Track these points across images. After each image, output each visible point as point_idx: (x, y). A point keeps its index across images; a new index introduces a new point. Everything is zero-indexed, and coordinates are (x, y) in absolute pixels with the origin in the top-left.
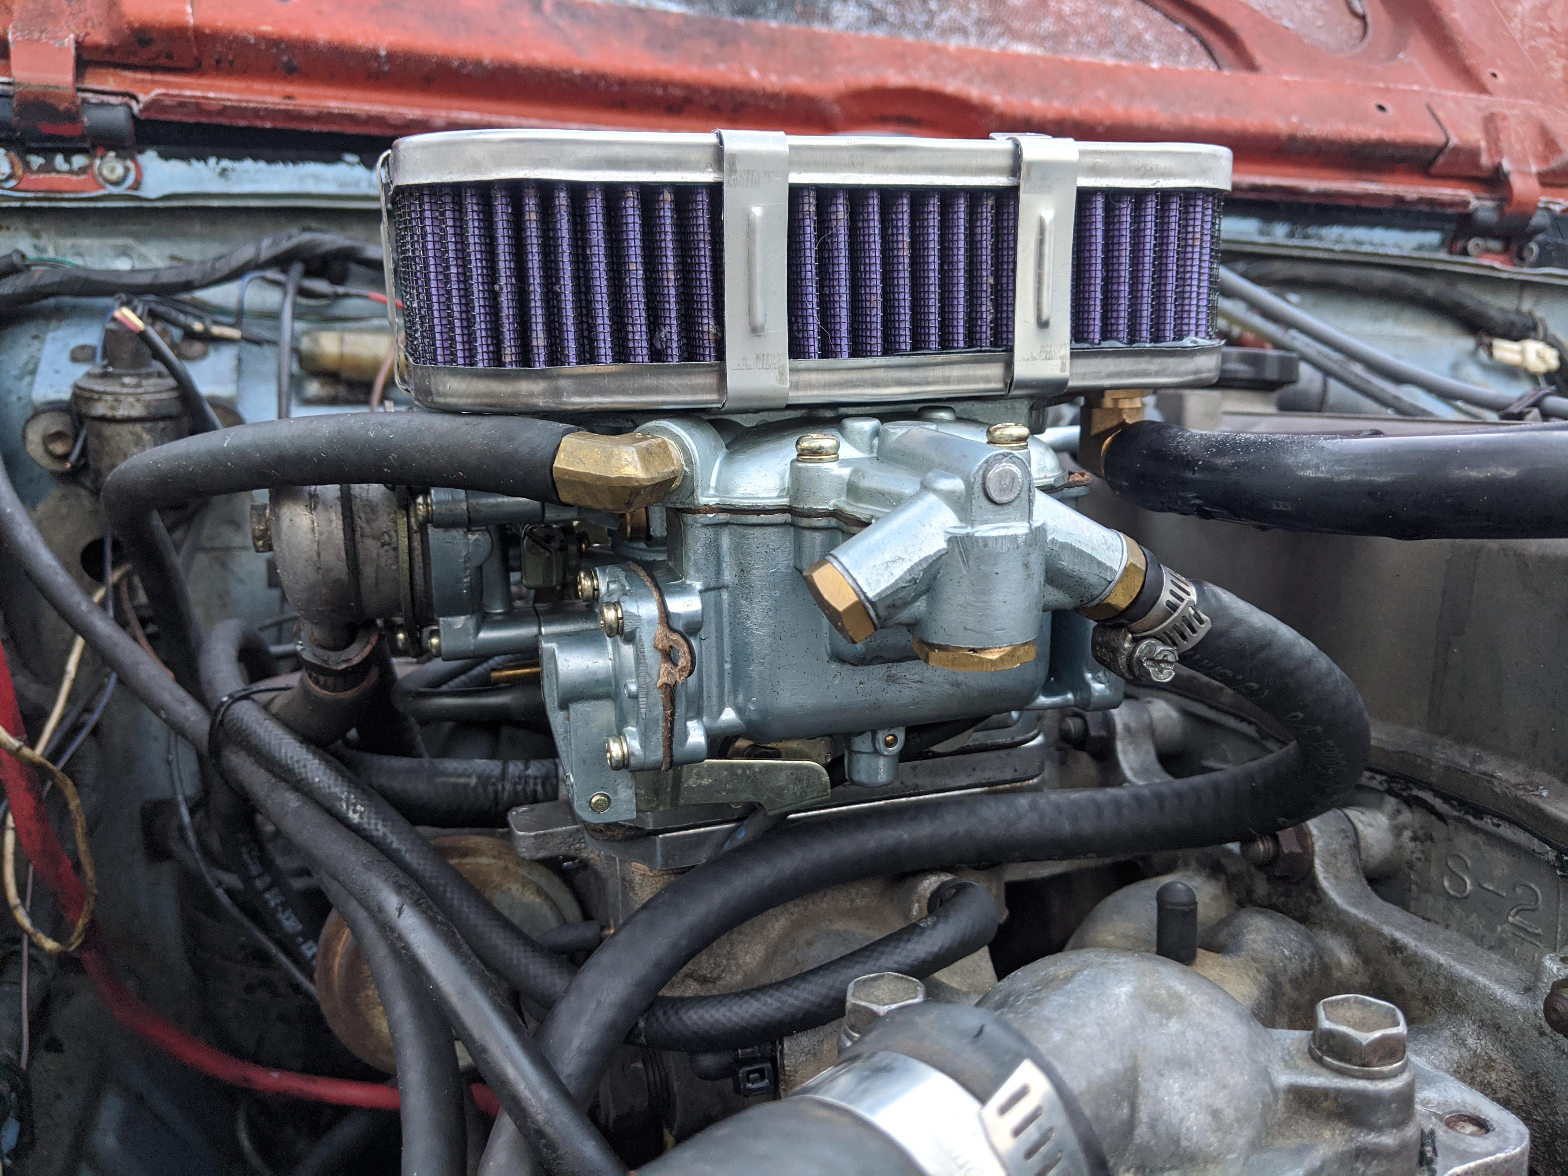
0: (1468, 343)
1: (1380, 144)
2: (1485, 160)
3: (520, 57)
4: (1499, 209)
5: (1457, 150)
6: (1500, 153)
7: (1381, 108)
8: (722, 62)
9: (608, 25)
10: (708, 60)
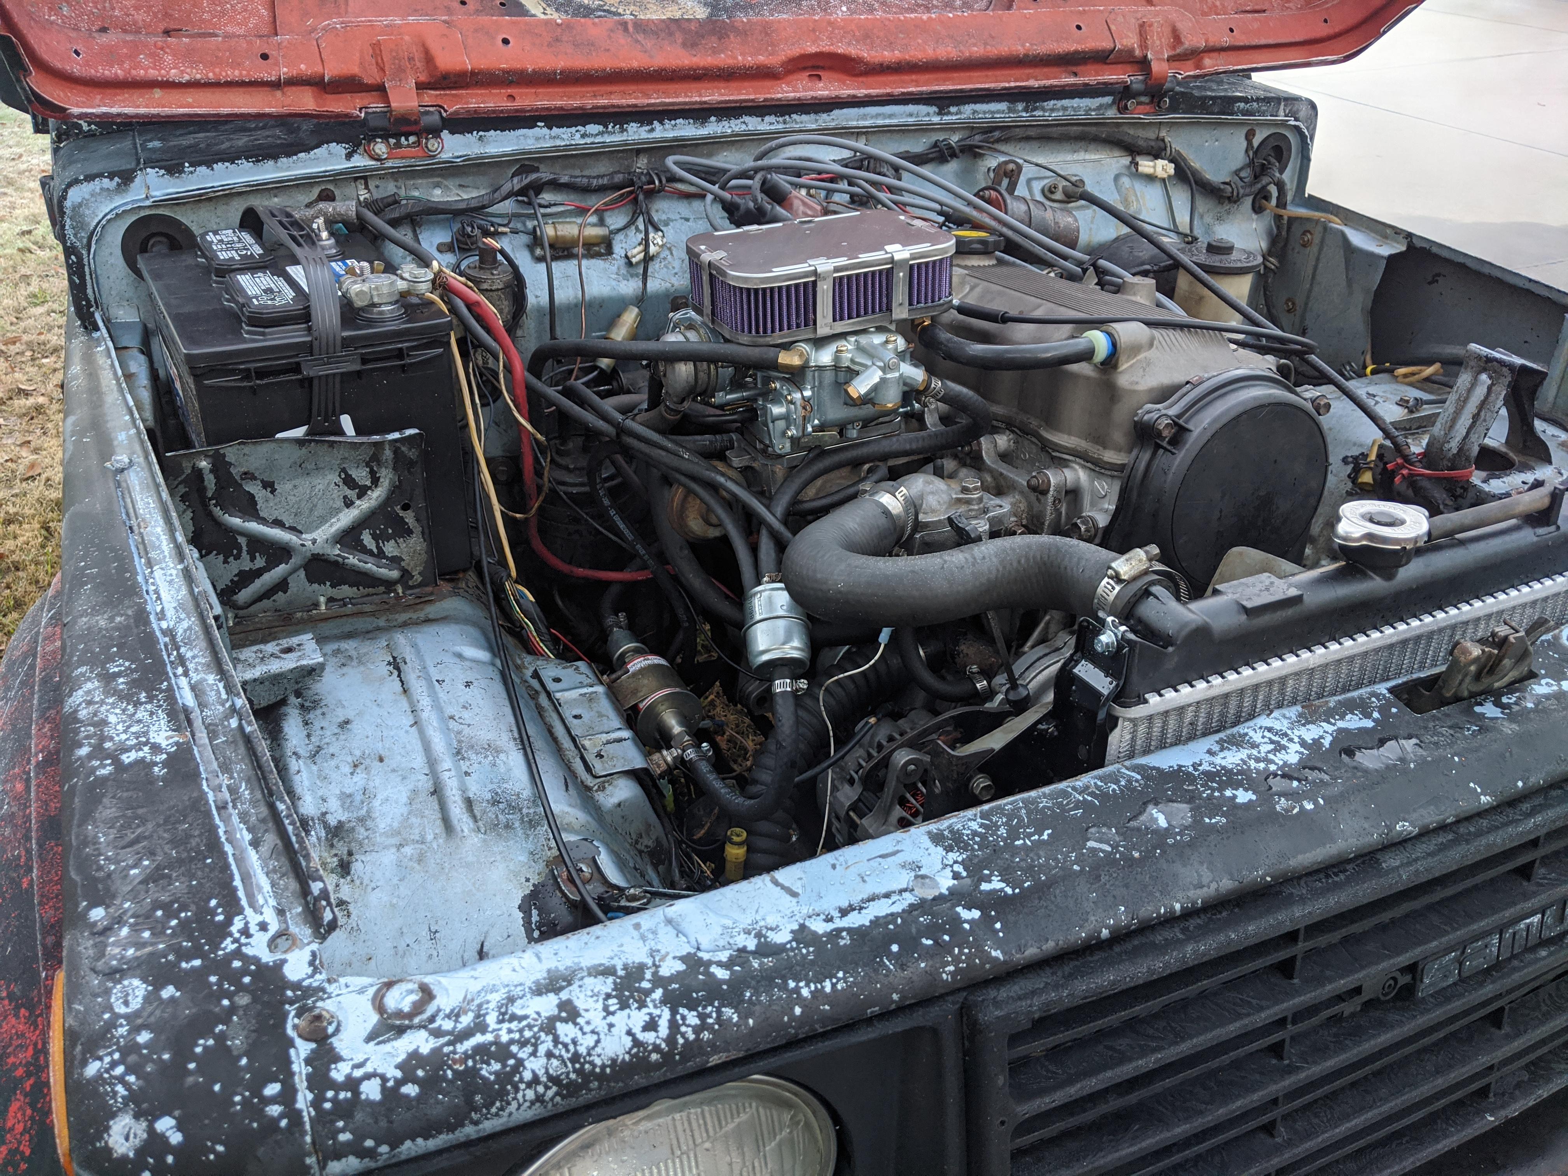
0: (1126, 160)
1: (1076, 52)
2: (1137, 53)
3: (624, 65)
4: (1145, 81)
5: (1120, 51)
6: (1147, 48)
7: (1079, 28)
8: (722, 51)
9: (663, 35)
10: (715, 51)
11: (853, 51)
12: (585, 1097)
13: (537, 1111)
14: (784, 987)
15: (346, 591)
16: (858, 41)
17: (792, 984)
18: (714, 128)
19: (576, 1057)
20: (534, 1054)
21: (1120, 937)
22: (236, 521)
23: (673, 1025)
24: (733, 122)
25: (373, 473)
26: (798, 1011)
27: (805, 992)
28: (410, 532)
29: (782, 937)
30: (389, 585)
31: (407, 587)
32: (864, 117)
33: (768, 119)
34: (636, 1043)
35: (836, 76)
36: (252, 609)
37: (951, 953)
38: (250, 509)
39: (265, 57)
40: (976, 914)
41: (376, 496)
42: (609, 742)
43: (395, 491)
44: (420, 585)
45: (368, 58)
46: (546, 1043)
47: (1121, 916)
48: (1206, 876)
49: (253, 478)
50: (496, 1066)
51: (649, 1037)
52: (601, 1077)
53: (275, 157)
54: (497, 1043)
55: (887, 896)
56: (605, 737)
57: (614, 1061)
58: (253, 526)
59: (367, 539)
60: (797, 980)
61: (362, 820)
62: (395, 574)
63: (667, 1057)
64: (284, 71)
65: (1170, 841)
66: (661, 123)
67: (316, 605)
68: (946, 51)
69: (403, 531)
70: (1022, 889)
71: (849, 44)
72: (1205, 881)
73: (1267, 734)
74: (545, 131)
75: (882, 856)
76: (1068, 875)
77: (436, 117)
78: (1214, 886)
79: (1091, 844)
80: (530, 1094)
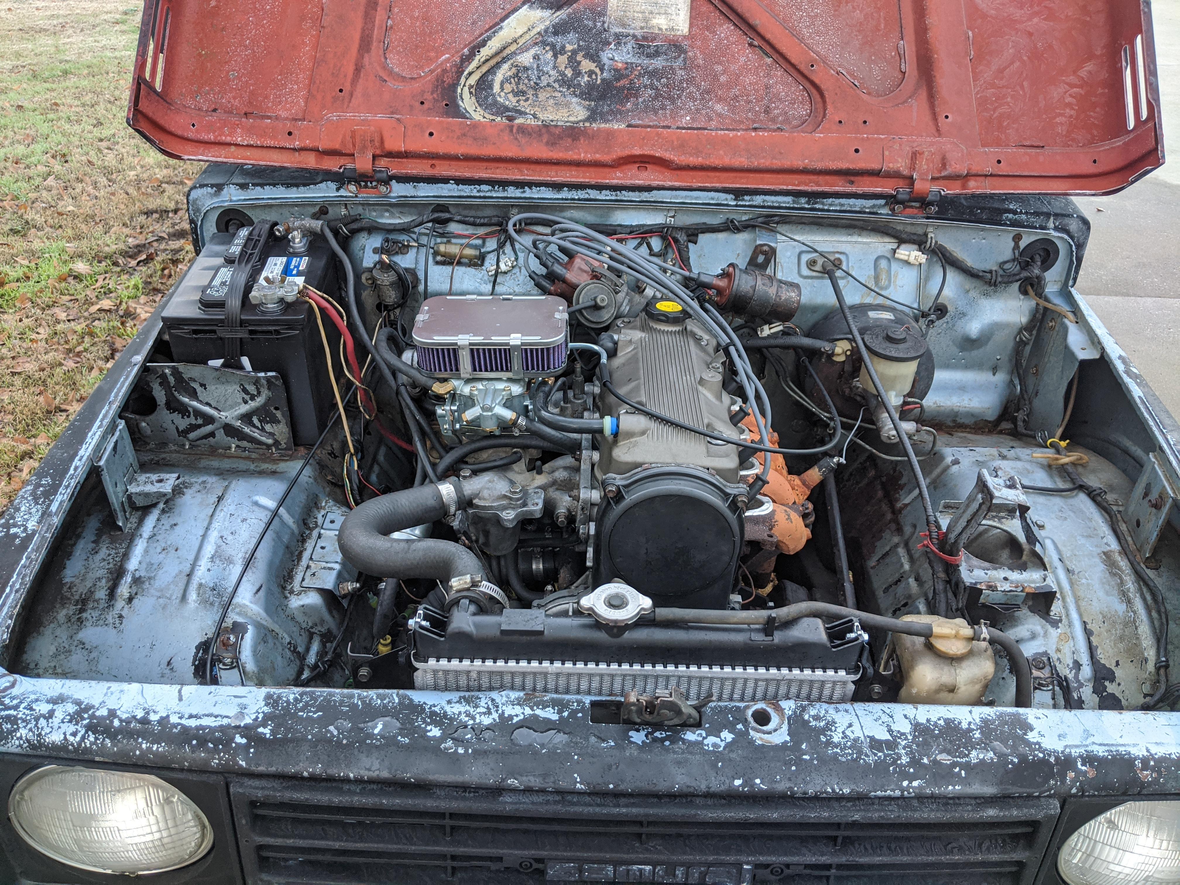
2: (904, 172)
4: (910, 193)
5: (888, 170)
6: (913, 170)
7: (857, 151)
8: (572, 150)
9: (534, 135)
10: (567, 149)
11: (668, 155)
12: (39, 752)
13: (18, 750)
14: (136, 740)
15: (245, 444)
16: (673, 149)
17: (140, 740)
18: (565, 194)
19: (39, 735)
20: (25, 727)
21: (314, 779)
22: (186, 400)
23: (83, 738)
24: (580, 192)
25: (258, 389)
26: (138, 752)
27: (144, 746)
28: (279, 422)
29: (153, 717)
30: (269, 447)
31: (277, 449)
32: (676, 197)
33: (604, 192)
34: (65, 738)
35: (658, 168)
36: (198, 442)
37: (219, 754)
38: (194, 395)
39: (290, 134)
40: (244, 741)
41: (259, 401)
42: (324, 568)
43: (269, 399)
44: (285, 449)
45: (348, 138)
46: (32, 725)
47: (319, 769)
48: (376, 765)
49: (195, 381)
50: (9, 726)
51: (71, 739)
52: (47, 747)
53: (297, 186)
54: (15, 717)
55: (216, 717)
56: (324, 564)
57: (54, 742)
58: (195, 403)
59: (255, 420)
60: (143, 739)
61: (150, 578)
62: (270, 441)
63: (76, 750)
64: (297, 144)
65: (368, 741)
66: (530, 188)
67: (230, 448)
68: (741, 161)
69: (274, 421)
70: (275, 737)
71: (666, 150)
72: (373, 769)
73: (490, 703)
74: (455, 186)
75: (235, 697)
76: (304, 739)
77: (385, 175)
78: (377, 773)
79: (331, 728)
80: (17, 742)
